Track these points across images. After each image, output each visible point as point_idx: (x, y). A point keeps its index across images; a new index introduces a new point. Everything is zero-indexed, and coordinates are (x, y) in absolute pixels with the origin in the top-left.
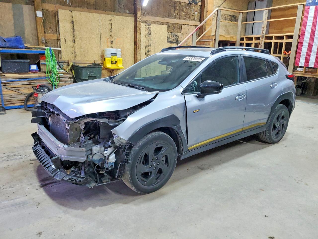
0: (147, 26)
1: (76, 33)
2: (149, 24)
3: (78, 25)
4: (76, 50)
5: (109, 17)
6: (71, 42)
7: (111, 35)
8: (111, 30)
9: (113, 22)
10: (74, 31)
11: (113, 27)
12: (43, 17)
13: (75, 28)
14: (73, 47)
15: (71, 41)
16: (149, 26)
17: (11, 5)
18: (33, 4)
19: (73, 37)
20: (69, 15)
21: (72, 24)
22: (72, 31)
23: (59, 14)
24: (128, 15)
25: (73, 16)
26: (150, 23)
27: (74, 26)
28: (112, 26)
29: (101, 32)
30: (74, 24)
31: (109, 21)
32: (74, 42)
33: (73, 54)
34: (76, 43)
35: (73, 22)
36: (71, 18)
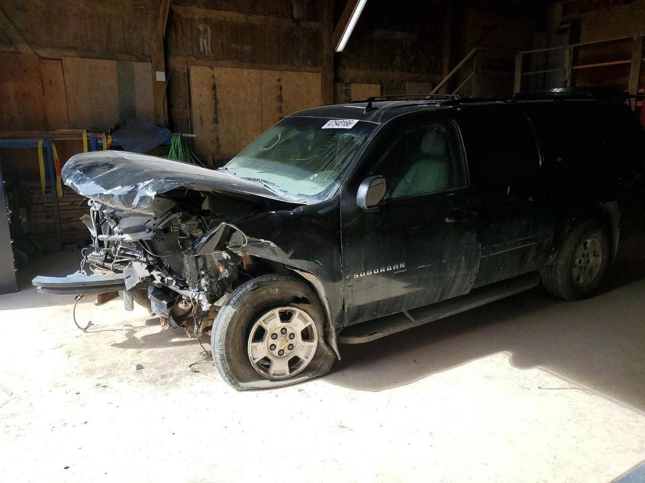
0: (344, 88)
1: (220, 105)
2: (347, 84)
3: (223, 92)
4: (220, 137)
5: (277, 75)
6: (211, 122)
7: (280, 107)
8: (280, 99)
9: (283, 83)
10: (216, 103)
11: (283, 92)
12: (166, 81)
13: (219, 97)
14: (215, 130)
15: (211, 120)
16: (347, 88)
17: (114, 63)
18: (149, 60)
19: (214, 113)
20: (208, 75)
21: (213, 89)
22: (213, 102)
23: (192, 73)
24: (309, 69)
25: (215, 76)
26: (349, 82)
27: (215, 94)
28: (281, 90)
29: (264, 101)
30: (217, 89)
31: (277, 82)
32: (217, 122)
33: (214, 143)
34: (220, 123)
35: (214, 87)
36: (212, 79)
